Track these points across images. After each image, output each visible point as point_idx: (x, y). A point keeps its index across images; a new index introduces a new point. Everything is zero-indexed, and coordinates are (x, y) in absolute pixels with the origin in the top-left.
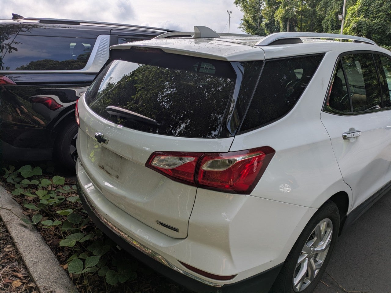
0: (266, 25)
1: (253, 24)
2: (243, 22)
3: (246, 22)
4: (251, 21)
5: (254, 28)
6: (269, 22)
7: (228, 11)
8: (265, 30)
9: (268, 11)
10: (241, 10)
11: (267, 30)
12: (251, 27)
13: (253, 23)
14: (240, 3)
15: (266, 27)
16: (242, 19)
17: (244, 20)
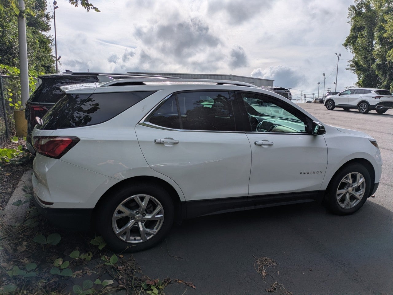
0: (378, 66)
1: (364, 66)
2: (351, 63)
3: (355, 63)
4: (361, 62)
5: (364, 69)
6: (381, 62)
7: (336, 54)
8: (376, 71)
9: (380, 52)
10: (351, 52)
11: (378, 72)
12: (361, 69)
13: (364, 64)
14: (350, 45)
15: (377, 68)
16: (350, 61)
17: (353, 62)
